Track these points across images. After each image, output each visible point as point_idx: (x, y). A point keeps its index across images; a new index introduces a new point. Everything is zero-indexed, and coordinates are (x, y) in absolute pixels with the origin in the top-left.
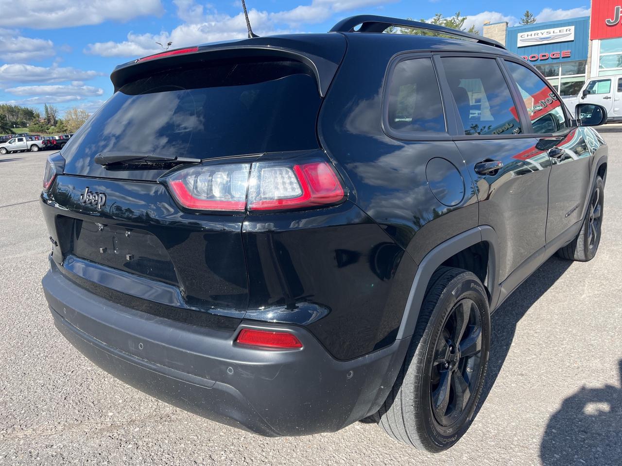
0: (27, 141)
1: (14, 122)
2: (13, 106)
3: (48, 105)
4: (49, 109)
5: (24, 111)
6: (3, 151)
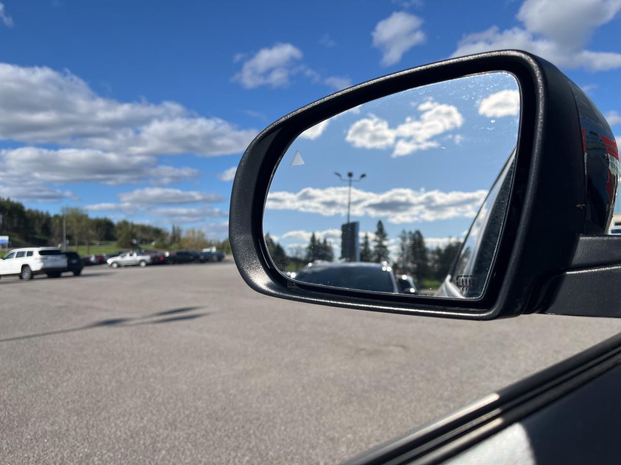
0: (137, 256)
1: (144, 239)
3: (175, 226)
5: (154, 230)
6: (115, 265)
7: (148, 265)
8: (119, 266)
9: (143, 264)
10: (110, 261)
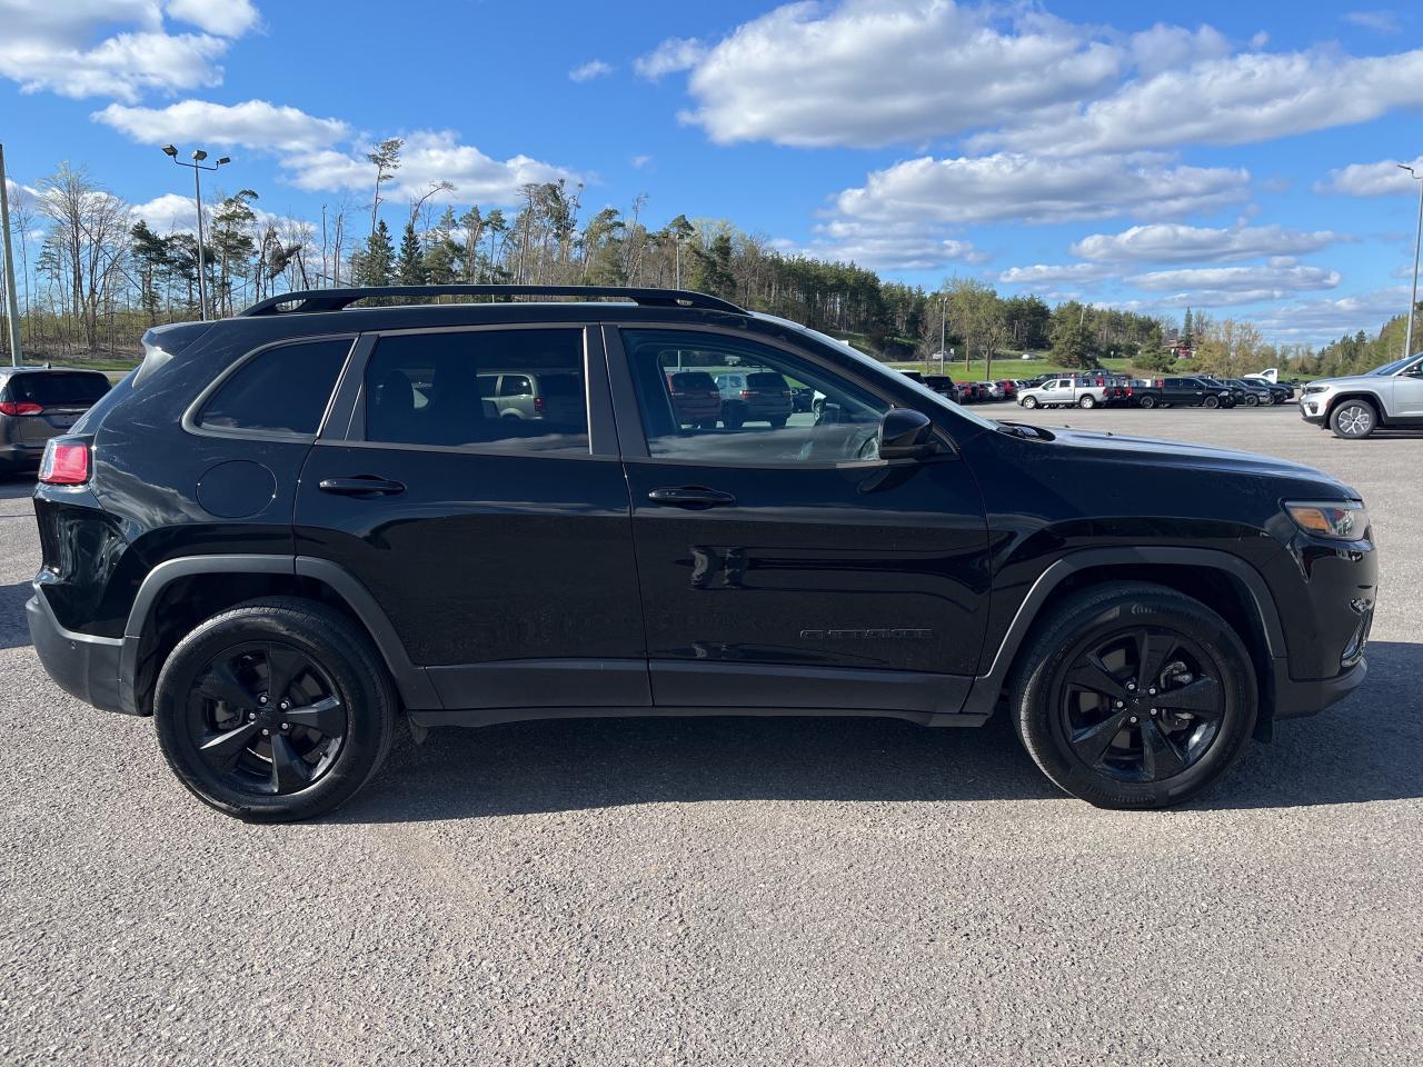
0: (1076, 386)
1: (1113, 345)
2: (1122, 313)
3: (1194, 312)
4: (1194, 320)
5: (1141, 323)
6: (1031, 404)
7: (1097, 405)
8: (1038, 406)
9: (1088, 403)
10: (1021, 395)
